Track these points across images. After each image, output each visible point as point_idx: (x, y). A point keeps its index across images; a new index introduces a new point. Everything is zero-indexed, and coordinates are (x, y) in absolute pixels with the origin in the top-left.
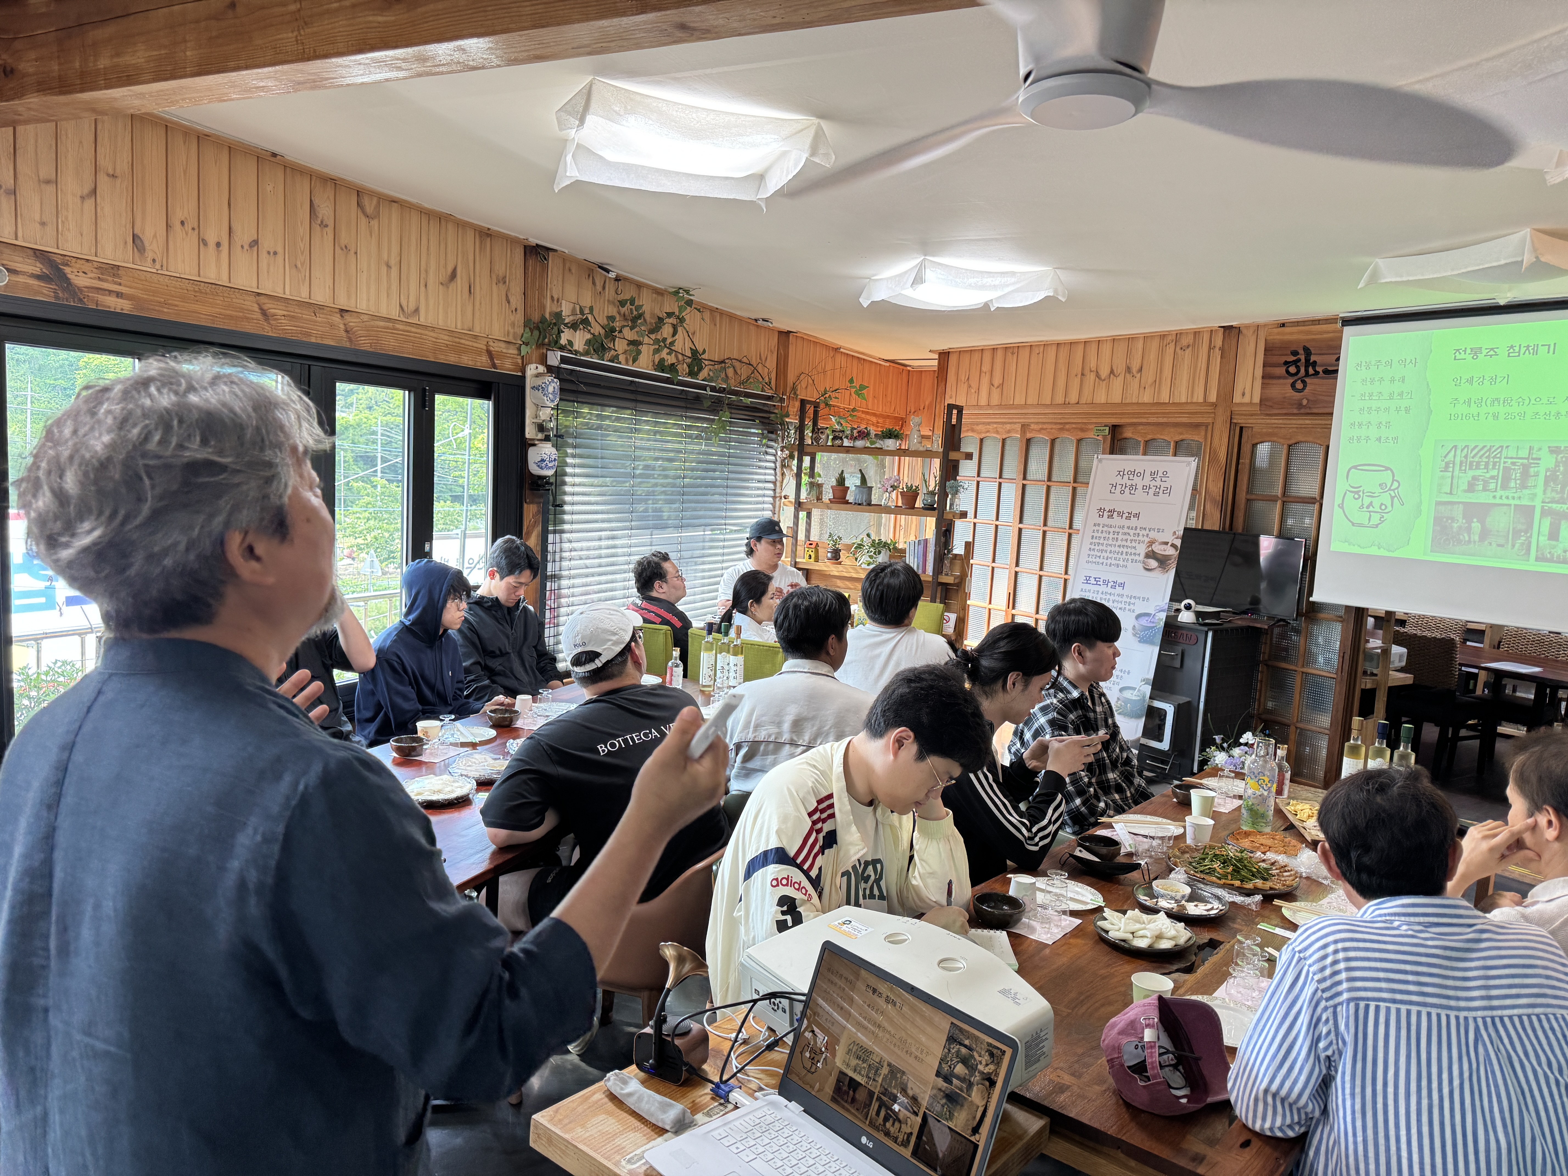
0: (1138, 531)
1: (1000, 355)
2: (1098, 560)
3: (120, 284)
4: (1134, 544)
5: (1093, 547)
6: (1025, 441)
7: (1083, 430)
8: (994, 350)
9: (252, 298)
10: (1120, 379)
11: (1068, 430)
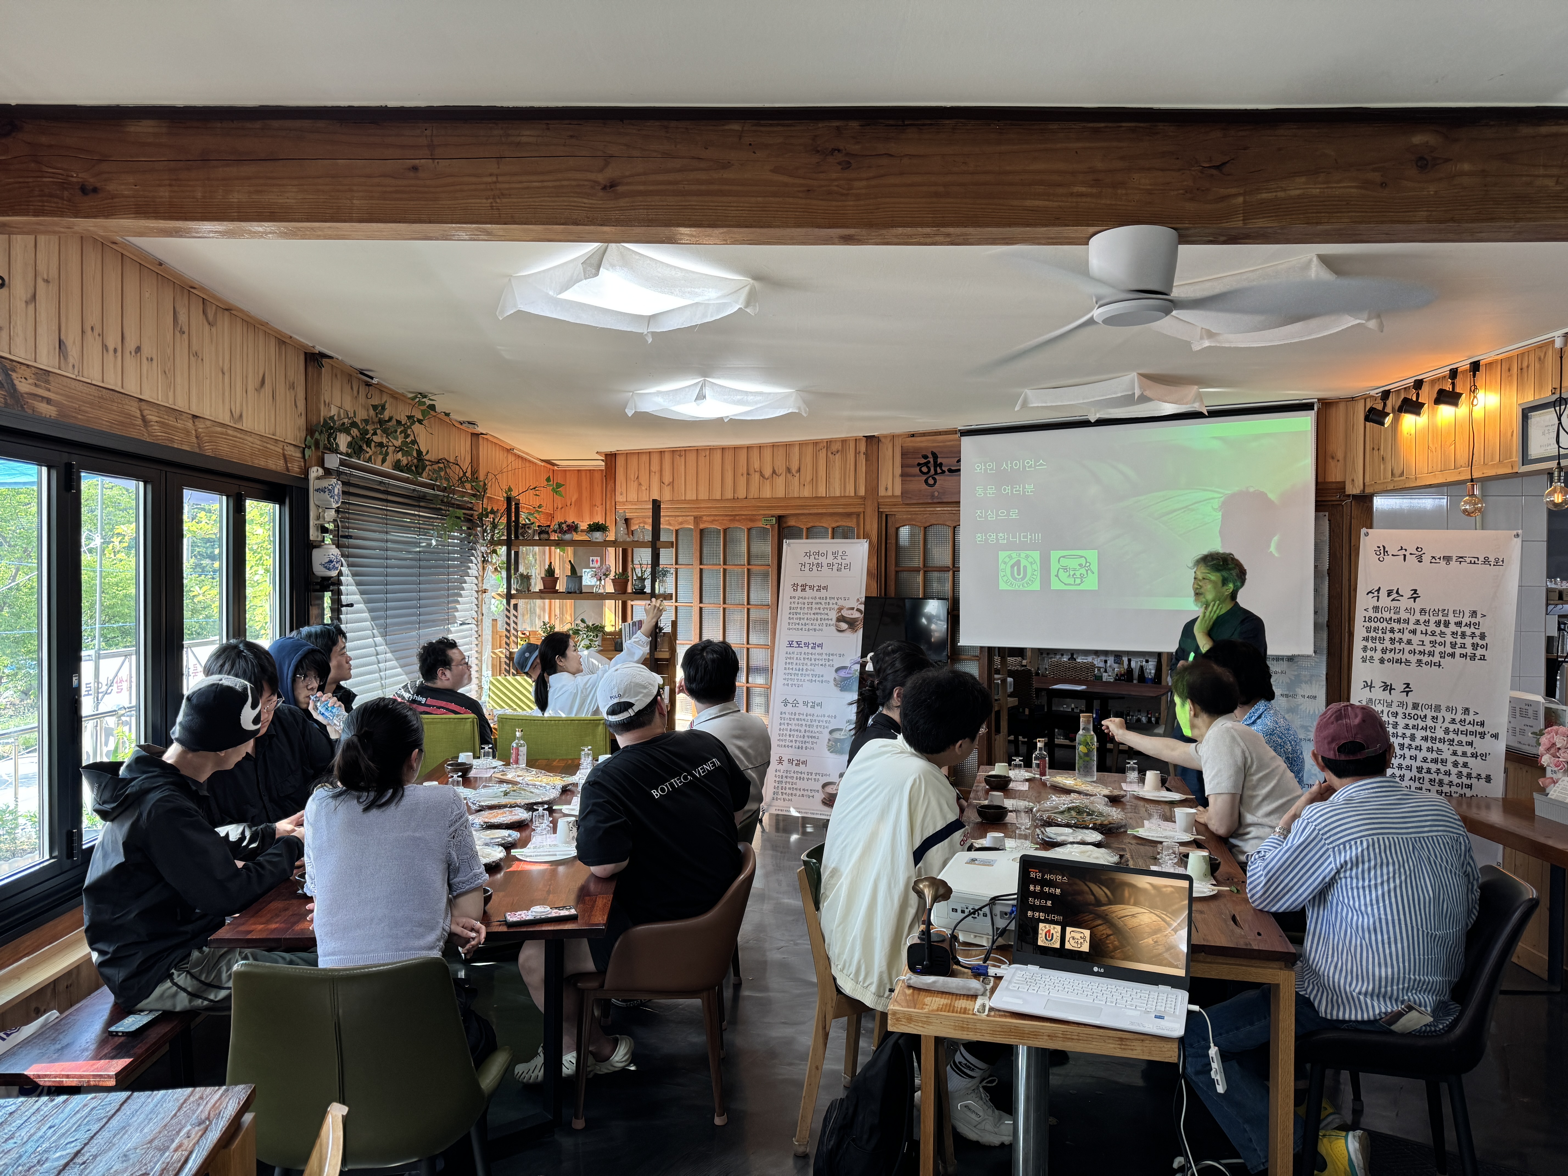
0: (828, 600)
1: (667, 458)
2: (797, 626)
3: (49, 390)
4: (826, 611)
5: (791, 616)
6: (698, 531)
7: (752, 520)
8: (661, 453)
9: (135, 404)
10: (782, 478)
11: (739, 521)
